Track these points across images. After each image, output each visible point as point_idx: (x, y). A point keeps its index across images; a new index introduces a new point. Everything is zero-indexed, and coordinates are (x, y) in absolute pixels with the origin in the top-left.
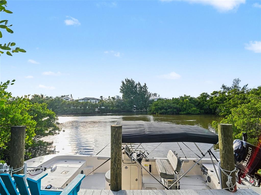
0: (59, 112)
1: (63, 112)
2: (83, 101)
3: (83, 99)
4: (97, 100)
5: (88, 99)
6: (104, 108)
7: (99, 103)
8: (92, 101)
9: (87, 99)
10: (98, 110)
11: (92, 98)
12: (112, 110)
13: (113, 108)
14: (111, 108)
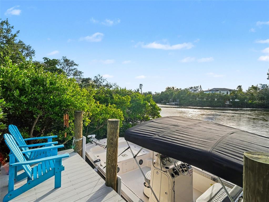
0: (184, 103)
1: (188, 103)
2: (211, 92)
3: (210, 91)
4: (228, 91)
5: (217, 90)
6: (238, 100)
7: (230, 94)
8: (222, 92)
9: (215, 90)
10: (230, 103)
11: (222, 89)
12: (251, 104)
13: (253, 101)
14: (250, 102)
